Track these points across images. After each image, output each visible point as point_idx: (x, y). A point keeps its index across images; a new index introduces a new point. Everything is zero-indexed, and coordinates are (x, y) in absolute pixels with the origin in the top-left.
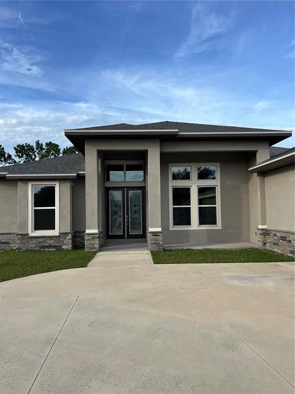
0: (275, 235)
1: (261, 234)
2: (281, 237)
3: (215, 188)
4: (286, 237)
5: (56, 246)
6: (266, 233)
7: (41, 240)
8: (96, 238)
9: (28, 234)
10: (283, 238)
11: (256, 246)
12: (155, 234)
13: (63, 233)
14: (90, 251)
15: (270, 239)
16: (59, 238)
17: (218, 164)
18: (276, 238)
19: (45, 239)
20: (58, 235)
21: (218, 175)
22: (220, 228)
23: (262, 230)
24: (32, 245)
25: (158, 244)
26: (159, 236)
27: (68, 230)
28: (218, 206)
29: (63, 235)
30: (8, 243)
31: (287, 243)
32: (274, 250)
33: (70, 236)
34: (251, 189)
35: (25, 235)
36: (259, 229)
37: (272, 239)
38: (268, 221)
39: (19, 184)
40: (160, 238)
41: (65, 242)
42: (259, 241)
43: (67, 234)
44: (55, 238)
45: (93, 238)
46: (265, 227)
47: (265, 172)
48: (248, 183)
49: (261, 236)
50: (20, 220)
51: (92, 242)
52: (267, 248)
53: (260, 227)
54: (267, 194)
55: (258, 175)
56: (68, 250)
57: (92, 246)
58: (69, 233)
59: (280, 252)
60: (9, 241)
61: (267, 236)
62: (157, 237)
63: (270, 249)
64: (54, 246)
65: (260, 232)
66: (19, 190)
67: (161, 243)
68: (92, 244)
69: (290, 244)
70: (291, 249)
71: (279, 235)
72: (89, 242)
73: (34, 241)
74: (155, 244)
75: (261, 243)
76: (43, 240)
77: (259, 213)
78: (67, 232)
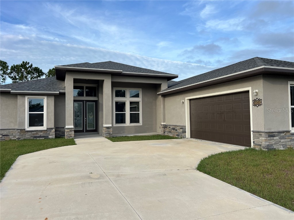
0: (170, 128)
1: (163, 127)
2: (173, 128)
3: (139, 102)
4: (175, 128)
5: (45, 136)
6: (165, 127)
7: (34, 133)
8: (72, 130)
9: (25, 129)
10: (174, 129)
11: (160, 134)
12: (108, 128)
13: (49, 128)
14: (69, 138)
15: (167, 130)
16: (46, 132)
17: (141, 89)
18: (170, 129)
19: (37, 132)
20: (46, 129)
21: (141, 95)
22: (141, 124)
23: (163, 125)
24: (28, 136)
25: (109, 134)
26: (110, 129)
27: (53, 127)
28: (141, 112)
29: (49, 129)
30: (8, 135)
31: (175, 131)
32: (169, 135)
33: (54, 130)
34: (158, 103)
35: (22, 130)
36: (162, 125)
37: (168, 130)
38: (166, 120)
39: (19, 97)
40: (111, 130)
41: (51, 133)
42: (162, 131)
43: (52, 129)
44: (44, 132)
45: (71, 131)
46: (165, 124)
47: (165, 95)
48: (156, 100)
49: (163, 128)
50: (19, 120)
51: (70, 133)
52: (166, 134)
53: (162, 124)
54: (166, 107)
55: (161, 97)
56: (52, 139)
57: (70, 136)
58: (53, 128)
59: (172, 136)
60: (8, 134)
61: (165, 128)
62: (109, 130)
63: (167, 135)
64: (43, 136)
65: (163, 126)
66: (18, 101)
67: (111, 133)
68: (70, 135)
69: (176, 131)
70: (177, 134)
71: (171, 127)
72: (68, 133)
73: (29, 134)
74: (108, 133)
75: (163, 132)
76: (35, 133)
77: (162, 116)
78: (52, 127)
